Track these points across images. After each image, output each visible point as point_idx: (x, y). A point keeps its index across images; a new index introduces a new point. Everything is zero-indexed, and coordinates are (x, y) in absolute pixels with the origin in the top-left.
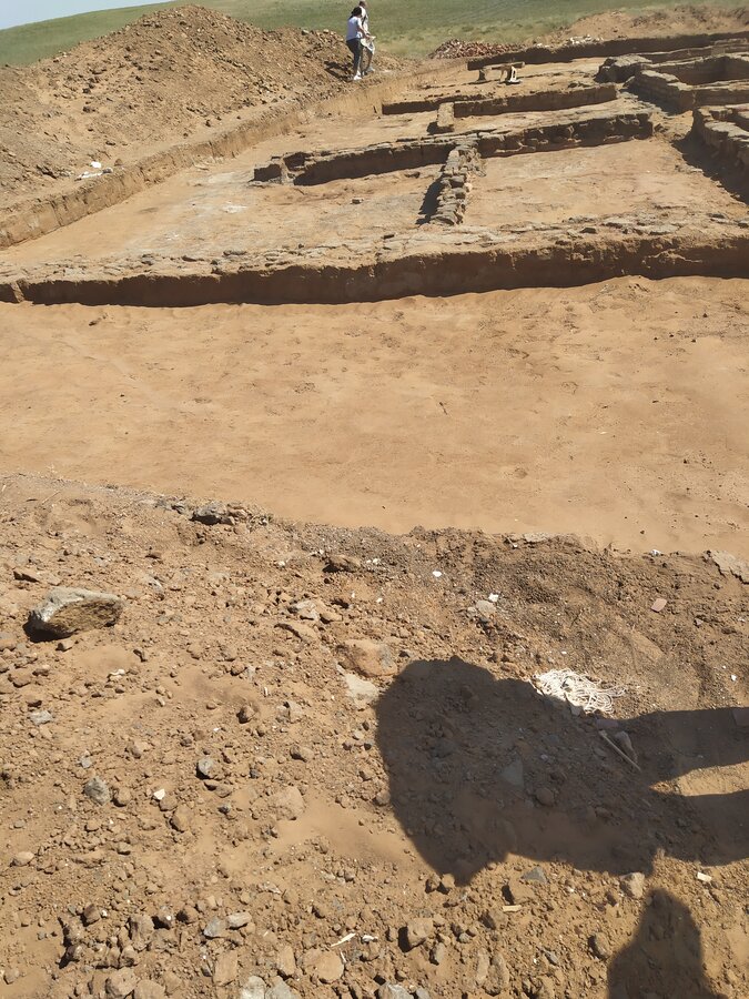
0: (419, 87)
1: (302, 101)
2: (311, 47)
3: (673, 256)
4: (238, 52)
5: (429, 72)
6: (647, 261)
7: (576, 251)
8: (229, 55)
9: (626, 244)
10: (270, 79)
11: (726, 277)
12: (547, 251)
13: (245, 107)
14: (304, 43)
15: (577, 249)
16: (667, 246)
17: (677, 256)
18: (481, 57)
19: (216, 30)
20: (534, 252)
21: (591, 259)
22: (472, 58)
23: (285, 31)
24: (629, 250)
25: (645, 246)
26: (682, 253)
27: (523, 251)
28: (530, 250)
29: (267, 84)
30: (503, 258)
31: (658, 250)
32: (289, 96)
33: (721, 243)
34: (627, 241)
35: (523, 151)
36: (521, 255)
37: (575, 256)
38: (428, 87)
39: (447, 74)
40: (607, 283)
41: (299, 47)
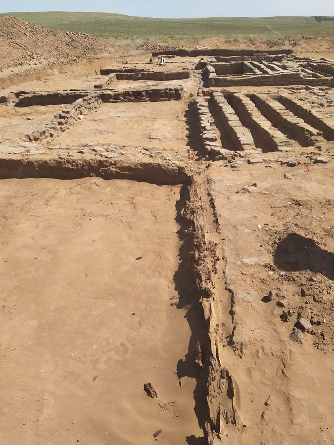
0: (123, 63)
1: (51, 66)
2: (70, 40)
3: (114, 169)
4: (24, 40)
5: (129, 56)
6: (102, 170)
7: (67, 162)
8: (18, 41)
9: (91, 162)
10: (37, 54)
11: (139, 181)
12: (53, 161)
13: (19, 66)
14: (67, 38)
15: (68, 162)
16: (111, 164)
17: (115, 169)
18: (158, 51)
19: (14, 29)
20: (46, 162)
21: (75, 167)
22: (154, 51)
23: (58, 32)
24: (93, 165)
25: (101, 163)
26: (118, 168)
27: (41, 160)
28: (44, 160)
29: (35, 56)
30: (30, 163)
31: (107, 166)
32: (45, 62)
33: (136, 164)
34: (92, 160)
35: (122, 101)
36: (40, 162)
37: (67, 165)
38: (127, 63)
39: (140, 57)
40: (83, 180)
41: (64, 39)
